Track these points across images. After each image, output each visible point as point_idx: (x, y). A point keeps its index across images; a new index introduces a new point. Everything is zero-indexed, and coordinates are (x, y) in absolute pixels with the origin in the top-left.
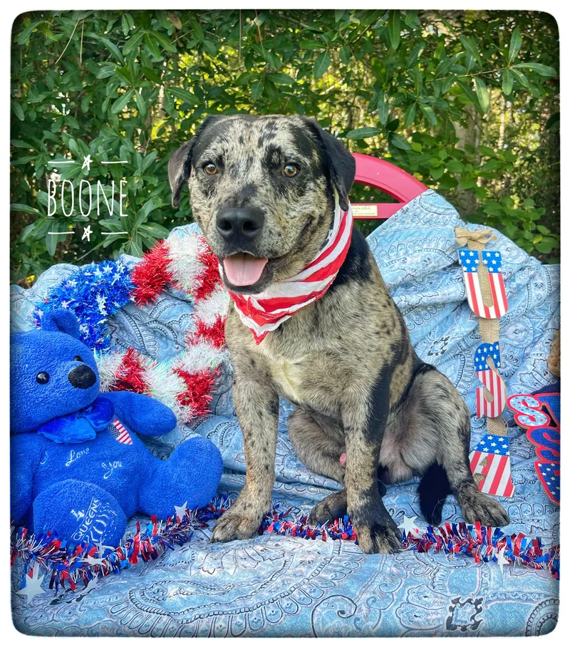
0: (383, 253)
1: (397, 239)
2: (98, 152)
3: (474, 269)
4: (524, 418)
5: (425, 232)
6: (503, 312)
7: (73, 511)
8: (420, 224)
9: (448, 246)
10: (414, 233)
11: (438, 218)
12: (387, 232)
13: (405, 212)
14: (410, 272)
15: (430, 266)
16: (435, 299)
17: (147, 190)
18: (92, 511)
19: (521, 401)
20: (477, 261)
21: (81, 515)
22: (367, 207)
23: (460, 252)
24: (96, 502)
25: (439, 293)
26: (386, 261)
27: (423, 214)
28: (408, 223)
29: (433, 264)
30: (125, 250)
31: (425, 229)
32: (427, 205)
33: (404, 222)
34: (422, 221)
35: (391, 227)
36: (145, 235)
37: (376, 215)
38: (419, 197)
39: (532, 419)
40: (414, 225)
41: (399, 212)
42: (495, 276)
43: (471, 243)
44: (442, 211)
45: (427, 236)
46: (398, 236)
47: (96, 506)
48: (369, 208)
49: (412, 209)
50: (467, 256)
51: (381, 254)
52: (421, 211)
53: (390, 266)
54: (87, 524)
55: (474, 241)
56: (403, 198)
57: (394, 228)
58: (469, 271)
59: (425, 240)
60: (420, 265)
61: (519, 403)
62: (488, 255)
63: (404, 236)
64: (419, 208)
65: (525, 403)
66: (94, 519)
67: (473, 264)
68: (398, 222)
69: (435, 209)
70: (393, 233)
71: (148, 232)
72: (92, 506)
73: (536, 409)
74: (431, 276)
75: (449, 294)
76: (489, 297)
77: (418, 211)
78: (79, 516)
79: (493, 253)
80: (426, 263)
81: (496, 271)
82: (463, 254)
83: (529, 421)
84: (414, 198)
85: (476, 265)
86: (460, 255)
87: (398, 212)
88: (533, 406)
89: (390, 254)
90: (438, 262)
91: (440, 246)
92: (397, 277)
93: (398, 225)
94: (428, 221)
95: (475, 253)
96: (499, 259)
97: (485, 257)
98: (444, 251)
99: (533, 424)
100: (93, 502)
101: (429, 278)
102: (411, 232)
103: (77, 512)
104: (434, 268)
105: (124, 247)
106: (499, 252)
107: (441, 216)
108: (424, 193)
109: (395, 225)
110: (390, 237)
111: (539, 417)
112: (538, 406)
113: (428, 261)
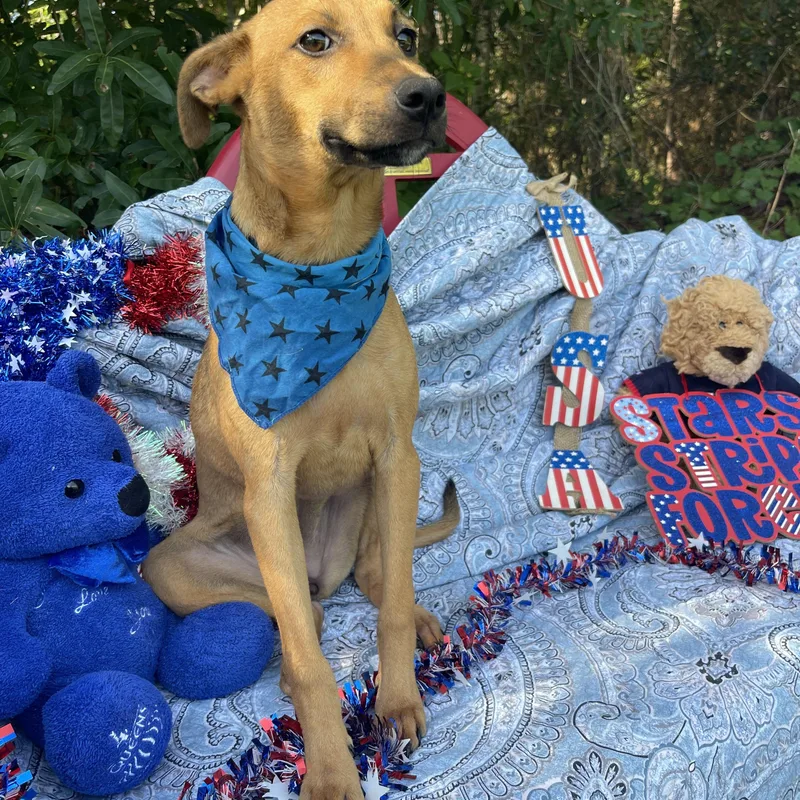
0: (438, 227)
1: (456, 206)
4: (632, 430)
5: (488, 197)
6: (600, 289)
7: (113, 734)
8: (483, 182)
10: (477, 197)
11: (505, 171)
12: (444, 194)
13: (465, 162)
14: (484, 251)
15: (508, 238)
16: (528, 296)
18: (138, 727)
19: (627, 406)
20: (560, 222)
21: (124, 737)
23: (540, 209)
24: (142, 711)
27: (487, 167)
28: (469, 181)
29: (511, 236)
32: (490, 152)
33: (464, 178)
34: (486, 176)
35: (448, 186)
37: (430, 172)
38: (481, 140)
39: (641, 431)
40: (477, 183)
41: (457, 162)
42: (582, 238)
44: (509, 161)
46: (457, 201)
47: (143, 718)
49: (474, 159)
50: (549, 215)
51: (436, 230)
52: (485, 162)
54: (131, 748)
56: (461, 144)
57: (451, 188)
58: (555, 236)
60: (496, 240)
61: (625, 408)
62: (570, 211)
63: (465, 202)
64: (482, 156)
65: (631, 409)
66: (140, 739)
67: (556, 226)
68: (457, 178)
69: (500, 159)
70: (450, 196)
72: (139, 719)
73: (644, 416)
74: (503, 259)
75: (542, 286)
76: (582, 270)
77: (481, 160)
78: (120, 739)
79: (574, 208)
80: (501, 236)
81: (581, 233)
82: (543, 212)
83: (637, 435)
84: (475, 140)
85: (559, 227)
86: (541, 214)
88: (642, 412)
89: (447, 231)
90: (516, 232)
93: (457, 185)
94: (494, 178)
95: (556, 209)
96: (581, 216)
97: (568, 216)
98: (521, 216)
99: (642, 440)
100: (139, 713)
101: (502, 261)
102: (473, 195)
103: (118, 735)
104: (513, 242)
106: (580, 207)
107: (508, 170)
108: (486, 134)
109: (454, 183)
110: (448, 202)
111: (649, 428)
112: (647, 412)
113: (503, 233)
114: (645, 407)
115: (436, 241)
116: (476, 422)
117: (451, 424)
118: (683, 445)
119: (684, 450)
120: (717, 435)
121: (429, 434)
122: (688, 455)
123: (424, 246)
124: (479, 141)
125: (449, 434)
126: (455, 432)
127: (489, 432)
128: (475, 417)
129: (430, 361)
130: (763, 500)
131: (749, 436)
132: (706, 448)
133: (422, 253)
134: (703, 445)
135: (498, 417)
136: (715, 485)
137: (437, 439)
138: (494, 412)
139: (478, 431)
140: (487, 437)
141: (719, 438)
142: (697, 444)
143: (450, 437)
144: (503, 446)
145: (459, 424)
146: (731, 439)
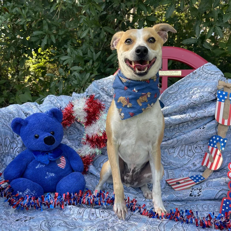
0: (182, 92)
1: (190, 86)
3: (223, 100)
5: (203, 83)
8: (201, 79)
9: (213, 90)
10: (198, 83)
11: (211, 76)
12: (184, 83)
13: (194, 74)
14: (193, 101)
15: (203, 99)
16: (204, 114)
17: (93, 68)
18: (25, 193)
20: (226, 97)
22: (177, 71)
23: (218, 91)
25: (206, 111)
26: (183, 96)
27: (203, 75)
28: (196, 79)
29: (205, 98)
31: (204, 82)
32: (206, 70)
33: (194, 78)
34: (203, 78)
35: (186, 80)
37: (181, 75)
38: (202, 66)
40: (199, 79)
43: (225, 88)
44: (213, 73)
45: (204, 85)
46: (190, 84)
47: (28, 192)
48: (178, 72)
49: (198, 72)
50: (221, 94)
51: (181, 93)
52: (203, 73)
53: (184, 99)
55: (228, 88)
56: (195, 67)
57: (188, 81)
58: (220, 101)
59: (203, 87)
60: (198, 99)
63: (193, 85)
64: (202, 71)
67: (223, 98)
68: (191, 78)
69: (209, 72)
70: (187, 83)
72: (26, 191)
74: (206, 104)
75: (211, 112)
77: (201, 73)
80: (202, 98)
82: (219, 92)
84: (200, 67)
85: (225, 99)
86: (218, 92)
87: (191, 73)
89: (186, 93)
90: (208, 97)
91: (209, 90)
92: (186, 103)
94: (206, 78)
95: (226, 93)
98: (212, 92)
100: (27, 190)
101: (205, 104)
102: (197, 83)
104: (206, 100)
107: (213, 76)
108: (205, 65)
109: (189, 79)
110: (186, 85)
113: (203, 97)
115: (181, 96)
116: (186, 154)
117: (176, 151)
121: (167, 153)
123: (176, 97)
124: (202, 67)
125: (174, 155)
126: (177, 154)
127: (192, 158)
128: (186, 152)
129: (169, 131)
133: (175, 99)
135: (196, 154)
137: (170, 155)
138: (195, 152)
139: (187, 157)
140: (190, 160)
143: (175, 156)
144: (197, 164)
145: (179, 152)
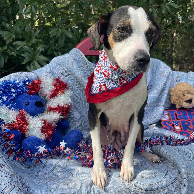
2: (17, 29)
17: (38, 43)
30: (33, 65)
36: (39, 60)
71: (40, 58)
83: (163, 118)
105: (32, 63)
111: (166, 117)
112: (167, 114)
114: (167, 112)
118: (174, 121)
119: (174, 122)
120: (184, 119)
122: (175, 123)
130: (191, 134)
131: (192, 120)
132: (180, 122)
134: (179, 121)
136: (180, 130)
141: (184, 120)
142: (178, 121)
146: (187, 120)
